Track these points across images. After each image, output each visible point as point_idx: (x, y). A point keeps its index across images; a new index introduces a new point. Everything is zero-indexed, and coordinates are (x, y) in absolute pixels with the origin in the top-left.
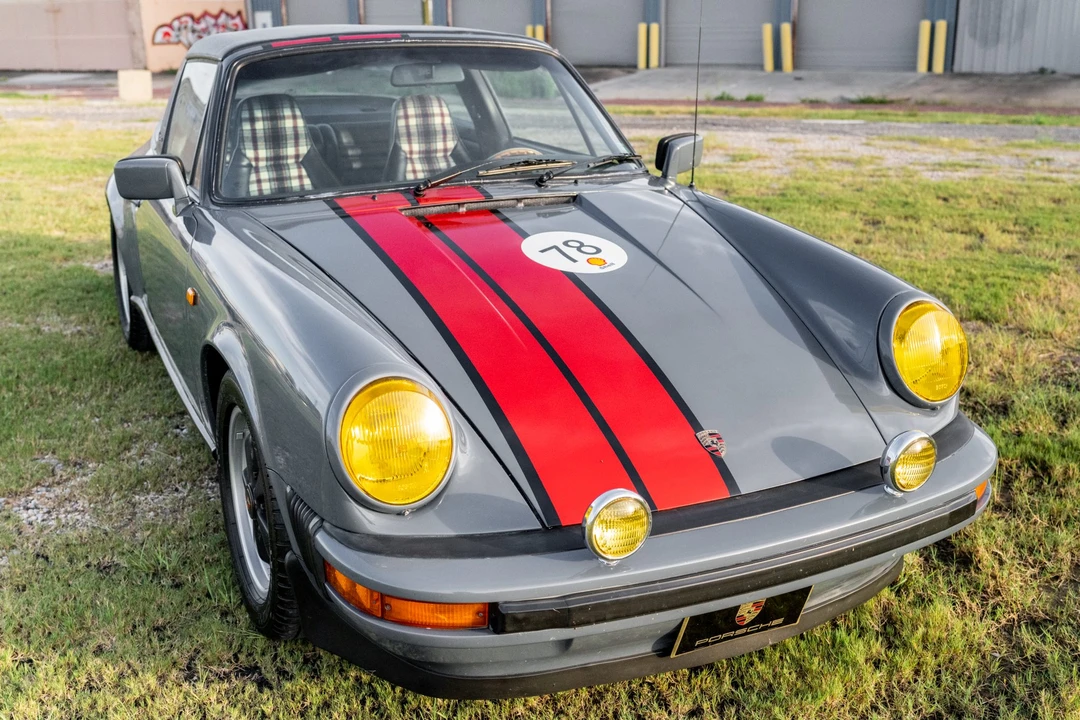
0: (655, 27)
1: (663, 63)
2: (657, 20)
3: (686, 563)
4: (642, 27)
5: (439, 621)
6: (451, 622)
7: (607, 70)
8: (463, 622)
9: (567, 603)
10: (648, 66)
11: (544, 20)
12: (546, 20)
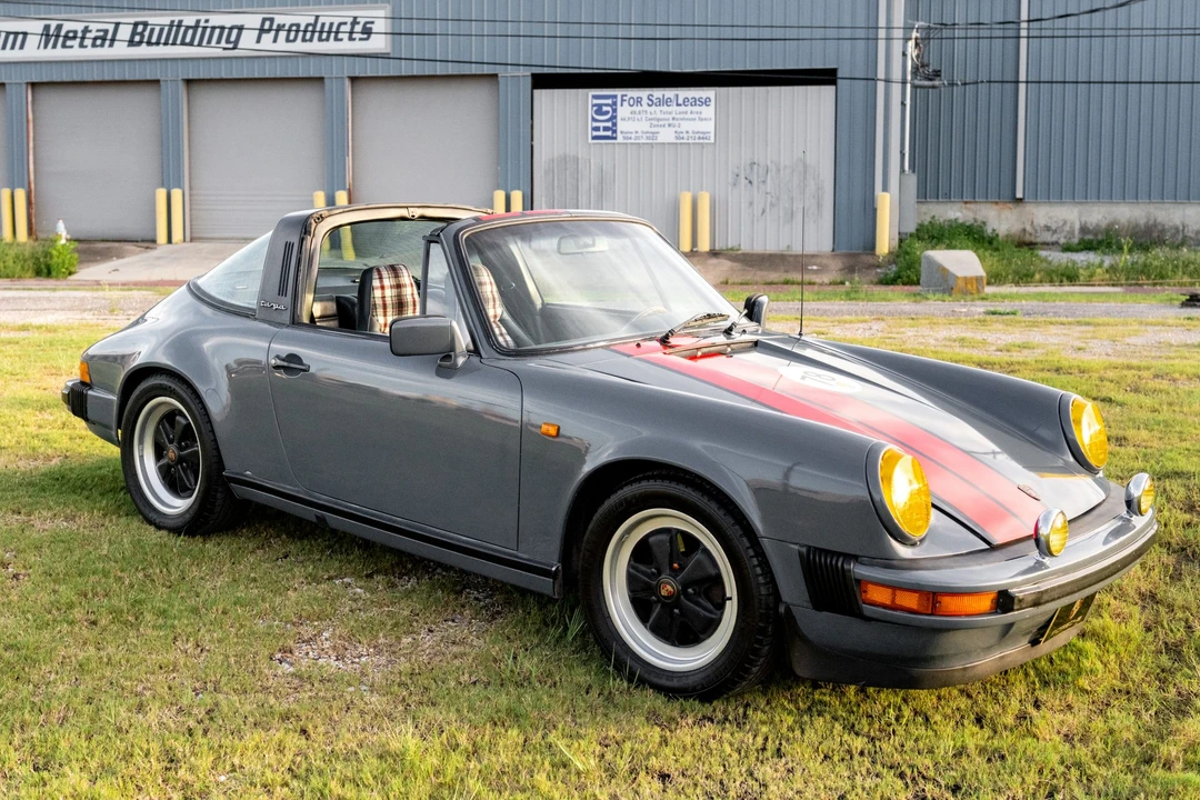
0: (177, 194)
1: (188, 238)
2: (179, 186)
4: (161, 194)
5: (972, 609)
6: (979, 609)
7: (117, 245)
8: (985, 608)
10: (170, 240)
11: (26, 185)
12: (29, 183)
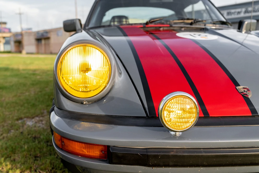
3: (220, 141)
5: (84, 153)
6: (89, 154)
8: (95, 155)
9: (147, 152)
